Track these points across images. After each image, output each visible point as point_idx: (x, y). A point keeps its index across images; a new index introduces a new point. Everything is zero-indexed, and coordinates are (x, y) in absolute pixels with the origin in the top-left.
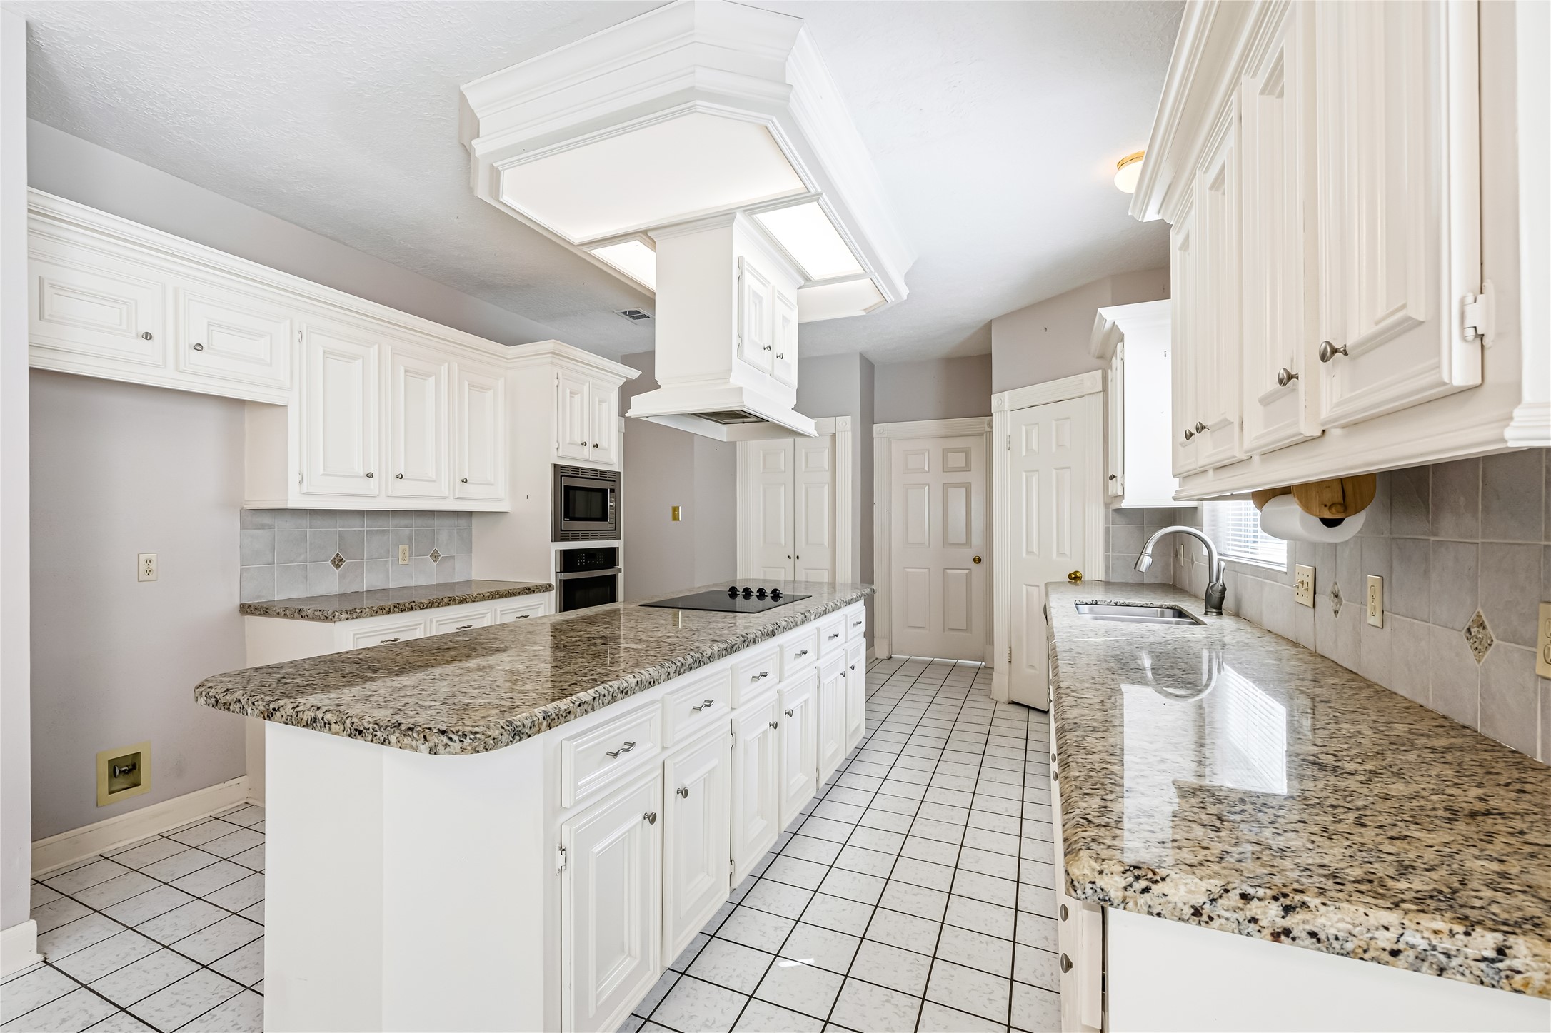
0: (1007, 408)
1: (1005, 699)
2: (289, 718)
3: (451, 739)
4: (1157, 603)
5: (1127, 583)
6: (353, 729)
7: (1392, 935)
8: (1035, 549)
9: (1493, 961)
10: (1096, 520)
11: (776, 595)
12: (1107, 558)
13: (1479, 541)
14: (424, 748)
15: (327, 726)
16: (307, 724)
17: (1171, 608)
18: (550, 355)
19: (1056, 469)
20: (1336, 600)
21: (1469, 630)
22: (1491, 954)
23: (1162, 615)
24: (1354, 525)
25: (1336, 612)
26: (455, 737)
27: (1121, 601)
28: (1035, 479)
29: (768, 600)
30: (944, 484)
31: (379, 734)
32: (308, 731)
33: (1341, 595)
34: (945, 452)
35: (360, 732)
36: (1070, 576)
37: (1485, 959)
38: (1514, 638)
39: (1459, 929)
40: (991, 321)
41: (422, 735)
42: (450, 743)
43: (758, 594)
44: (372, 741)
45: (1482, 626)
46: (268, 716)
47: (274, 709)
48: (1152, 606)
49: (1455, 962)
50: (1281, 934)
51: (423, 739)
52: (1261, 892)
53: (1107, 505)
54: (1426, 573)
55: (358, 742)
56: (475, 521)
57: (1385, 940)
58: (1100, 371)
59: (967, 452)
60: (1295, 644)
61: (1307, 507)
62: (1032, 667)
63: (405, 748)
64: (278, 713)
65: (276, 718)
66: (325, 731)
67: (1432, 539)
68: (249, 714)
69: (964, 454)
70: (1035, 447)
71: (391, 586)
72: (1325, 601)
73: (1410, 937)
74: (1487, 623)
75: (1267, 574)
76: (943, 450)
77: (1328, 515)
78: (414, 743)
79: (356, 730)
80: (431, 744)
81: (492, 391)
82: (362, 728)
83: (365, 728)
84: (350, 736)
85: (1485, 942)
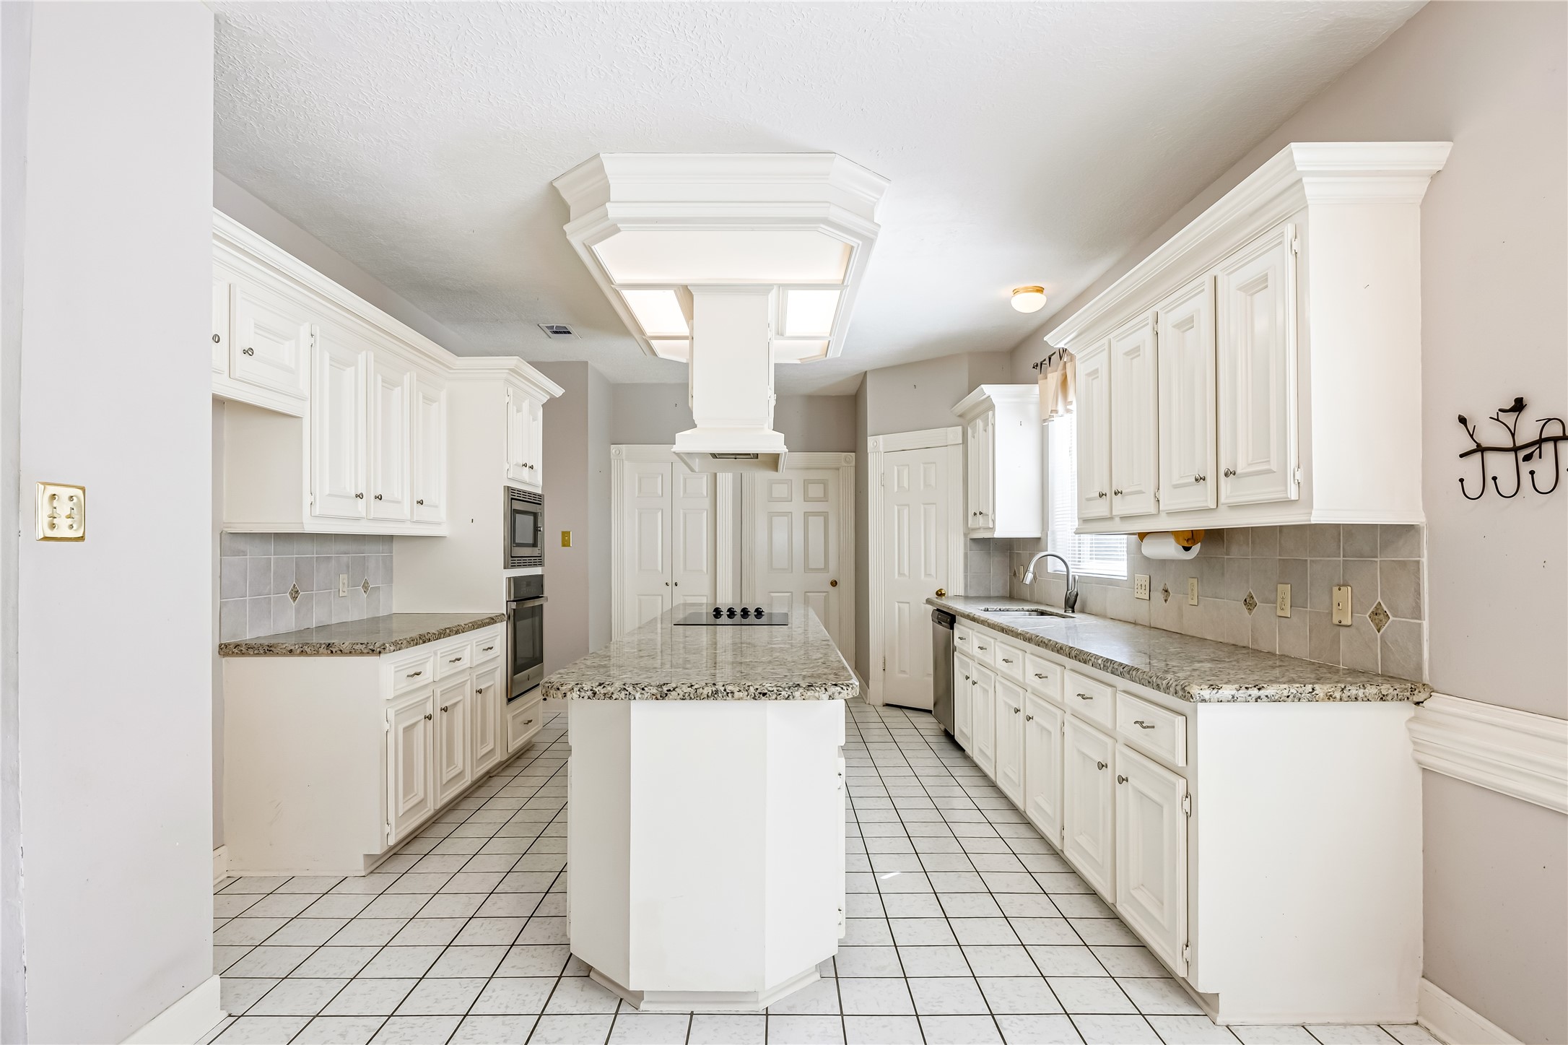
0: (881, 449)
1: (880, 702)
2: (687, 695)
3: (842, 688)
4: (1026, 608)
5: (980, 597)
6: (757, 693)
7: (1287, 691)
8: (906, 572)
9: (1311, 692)
10: (957, 549)
11: (759, 613)
12: (966, 577)
13: (1250, 557)
14: (825, 696)
15: (729, 695)
16: (708, 696)
17: (1035, 611)
18: (507, 371)
19: (924, 504)
20: (1166, 593)
21: (1245, 600)
22: (1311, 690)
23: (1030, 615)
24: (1196, 549)
25: (1166, 601)
26: (844, 688)
27: (1003, 608)
28: (906, 512)
29: (752, 619)
30: (805, 513)
31: (783, 693)
32: (711, 703)
33: (1169, 590)
34: (806, 483)
35: (764, 694)
36: (937, 593)
37: (1310, 692)
38: (1266, 601)
39: (1302, 685)
40: (866, 372)
41: (823, 689)
42: (842, 691)
43: (756, 613)
44: (776, 699)
45: (1252, 597)
46: (661, 696)
47: (669, 690)
48: (1023, 610)
49: (1303, 695)
50: (1258, 699)
51: (824, 690)
52: (1250, 686)
53: (965, 535)
54: (1223, 574)
55: (763, 702)
56: (396, 546)
57: (1286, 693)
58: (960, 427)
59: (824, 483)
60: (1135, 624)
61: (1178, 541)
62: (904, 672)
63: (809, 699)
64: (673, 693)
65: (671, 697)
66: (728, 698)
67: (1226, 557)
68: (637, 698)
69: (822, 486)
70: (906, 485)
71: (334, 621)
72: (1158, 596)
73: (1292, 691)
74: (1254, 596)
75: (1109, 582)
76: (804, 480)
77: (1186, 545)
78: (817, 694)
79: (760, 693)
80: (830, 693)
81: (437, 403)
82: (766, 691)
83: (769, 691)
84: (754, 698)
85: (1309, 688)
